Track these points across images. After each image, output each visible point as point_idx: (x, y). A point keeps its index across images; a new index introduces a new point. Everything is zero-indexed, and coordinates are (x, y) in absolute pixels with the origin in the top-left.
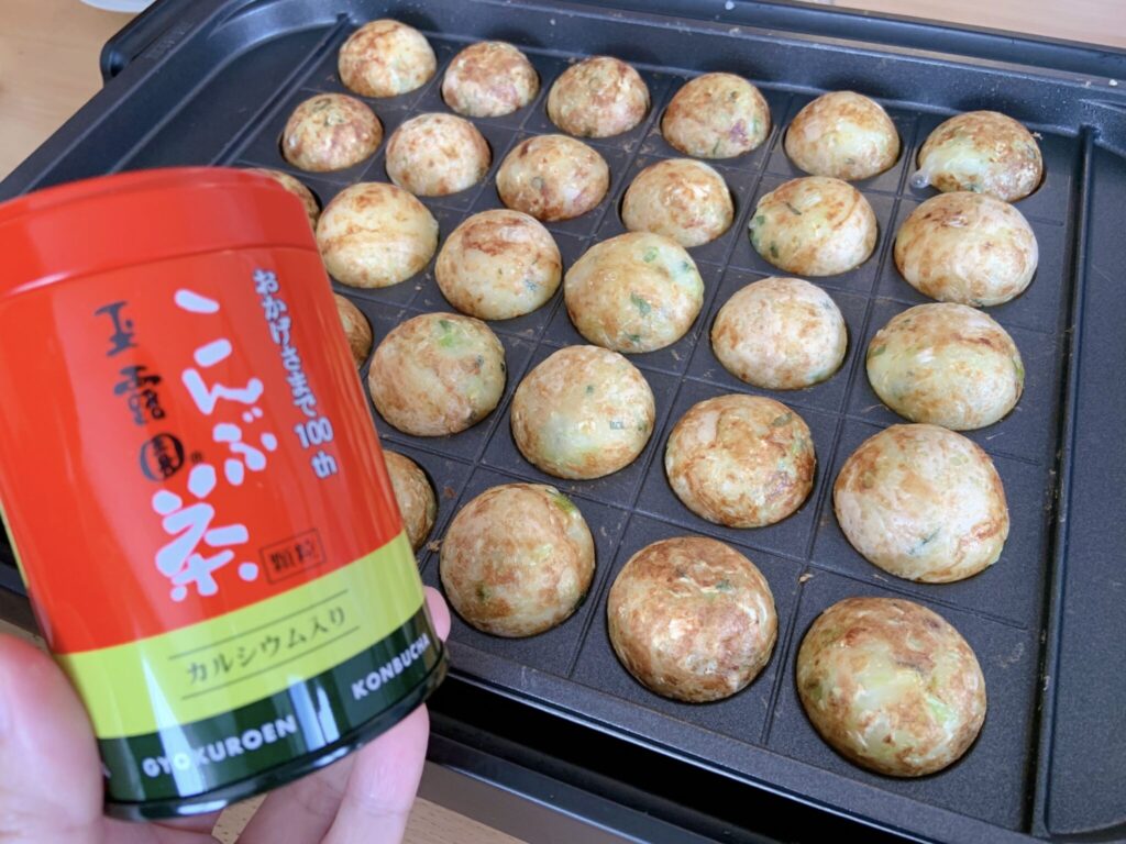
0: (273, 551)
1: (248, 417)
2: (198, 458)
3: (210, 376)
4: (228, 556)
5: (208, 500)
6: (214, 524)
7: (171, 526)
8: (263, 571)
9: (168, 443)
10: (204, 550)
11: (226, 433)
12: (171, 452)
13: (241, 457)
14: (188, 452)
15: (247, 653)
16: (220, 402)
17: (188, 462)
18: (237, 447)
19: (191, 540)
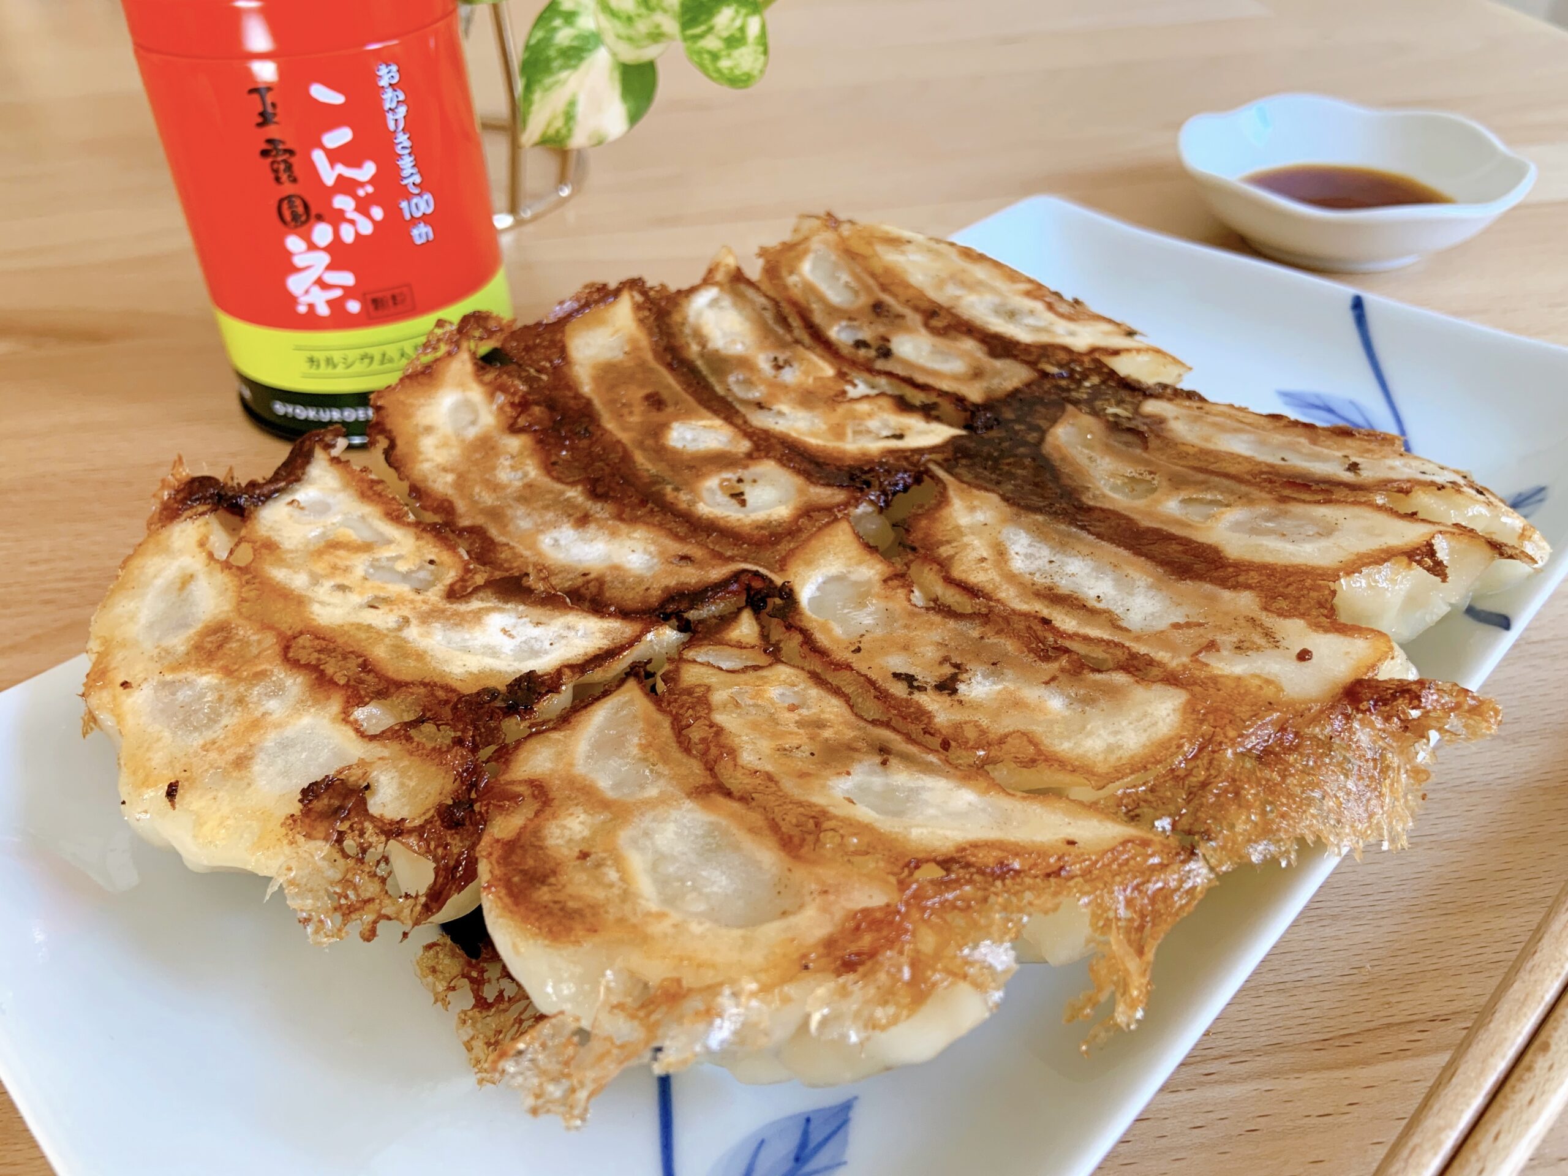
0: (375, 296)
1: (361, 193)
2: (320, 218)
3: (334, 156)
4: (337, 293)
5: (327, 249)
6: (330, 267)
7: (298, 261)
8: (364, 307)
9: (298, 202)
10: (321, 284)
11: (342, 202)
12: (300, 210)
13: (352, 222)
14: (313, 212)
15: (350, 360)
16: (340, 177)
17: (312, 219)
18: (351, 214)
19: (311, 276)
